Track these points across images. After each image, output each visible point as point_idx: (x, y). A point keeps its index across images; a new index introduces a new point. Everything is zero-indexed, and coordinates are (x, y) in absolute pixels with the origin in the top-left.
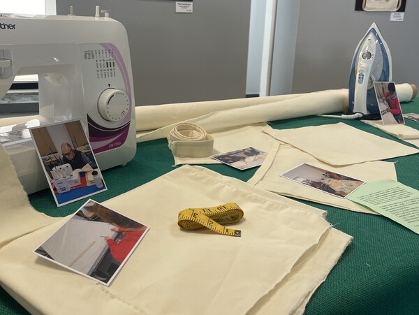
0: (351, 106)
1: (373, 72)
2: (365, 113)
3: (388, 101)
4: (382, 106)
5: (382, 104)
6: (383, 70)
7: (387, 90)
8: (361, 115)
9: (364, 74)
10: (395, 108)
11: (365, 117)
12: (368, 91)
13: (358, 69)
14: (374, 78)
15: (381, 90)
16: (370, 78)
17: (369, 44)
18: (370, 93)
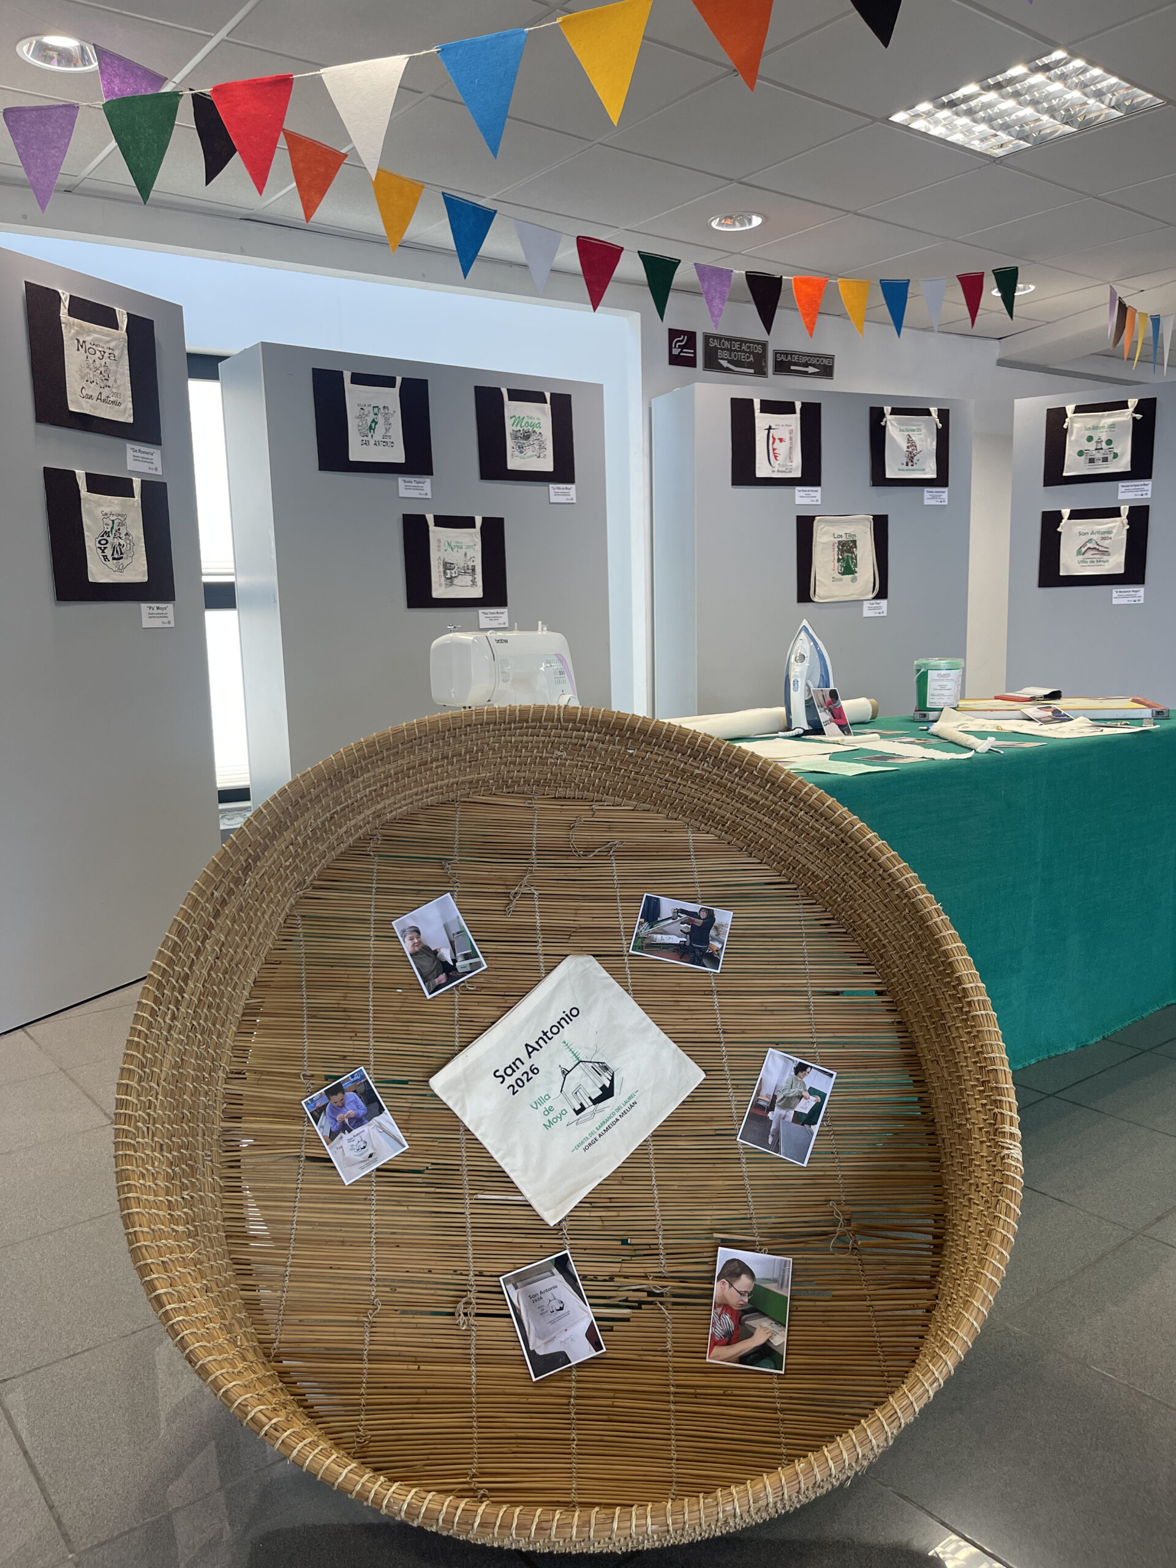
0: (789, 721)
1: (809, 678)
2: (807, 728)
3: (830, 710)
4: (824, 716)
5: (824, 713)
6: (821, 675)
7: (828, 698)
8: (801, 731)
9: (799, 680)
10: (840, 718)
11: (806, 733)
12: (806, 702)
13: (792, 674)
14: (810, 684)
15: (821, 698)
16: (807, 685)
17: (803, 645)
18: (810, 705)
